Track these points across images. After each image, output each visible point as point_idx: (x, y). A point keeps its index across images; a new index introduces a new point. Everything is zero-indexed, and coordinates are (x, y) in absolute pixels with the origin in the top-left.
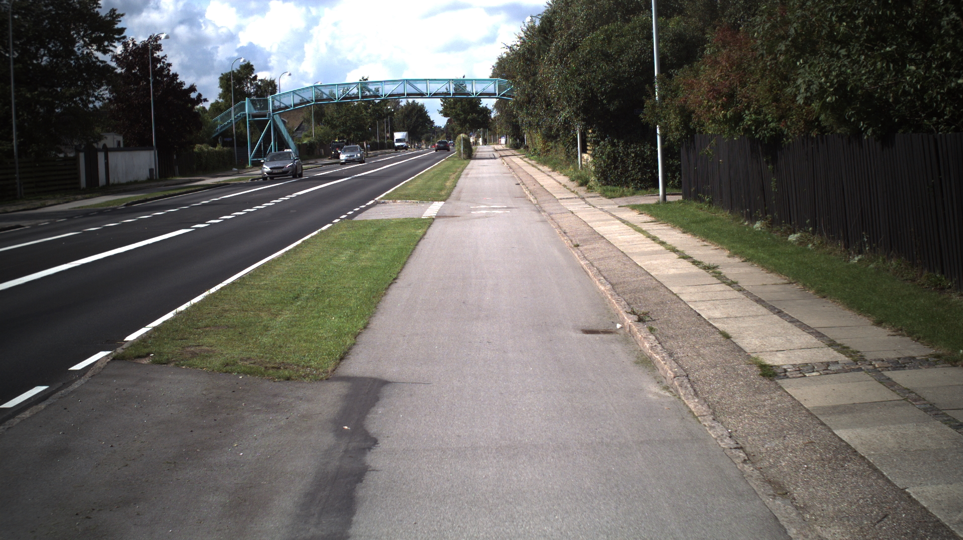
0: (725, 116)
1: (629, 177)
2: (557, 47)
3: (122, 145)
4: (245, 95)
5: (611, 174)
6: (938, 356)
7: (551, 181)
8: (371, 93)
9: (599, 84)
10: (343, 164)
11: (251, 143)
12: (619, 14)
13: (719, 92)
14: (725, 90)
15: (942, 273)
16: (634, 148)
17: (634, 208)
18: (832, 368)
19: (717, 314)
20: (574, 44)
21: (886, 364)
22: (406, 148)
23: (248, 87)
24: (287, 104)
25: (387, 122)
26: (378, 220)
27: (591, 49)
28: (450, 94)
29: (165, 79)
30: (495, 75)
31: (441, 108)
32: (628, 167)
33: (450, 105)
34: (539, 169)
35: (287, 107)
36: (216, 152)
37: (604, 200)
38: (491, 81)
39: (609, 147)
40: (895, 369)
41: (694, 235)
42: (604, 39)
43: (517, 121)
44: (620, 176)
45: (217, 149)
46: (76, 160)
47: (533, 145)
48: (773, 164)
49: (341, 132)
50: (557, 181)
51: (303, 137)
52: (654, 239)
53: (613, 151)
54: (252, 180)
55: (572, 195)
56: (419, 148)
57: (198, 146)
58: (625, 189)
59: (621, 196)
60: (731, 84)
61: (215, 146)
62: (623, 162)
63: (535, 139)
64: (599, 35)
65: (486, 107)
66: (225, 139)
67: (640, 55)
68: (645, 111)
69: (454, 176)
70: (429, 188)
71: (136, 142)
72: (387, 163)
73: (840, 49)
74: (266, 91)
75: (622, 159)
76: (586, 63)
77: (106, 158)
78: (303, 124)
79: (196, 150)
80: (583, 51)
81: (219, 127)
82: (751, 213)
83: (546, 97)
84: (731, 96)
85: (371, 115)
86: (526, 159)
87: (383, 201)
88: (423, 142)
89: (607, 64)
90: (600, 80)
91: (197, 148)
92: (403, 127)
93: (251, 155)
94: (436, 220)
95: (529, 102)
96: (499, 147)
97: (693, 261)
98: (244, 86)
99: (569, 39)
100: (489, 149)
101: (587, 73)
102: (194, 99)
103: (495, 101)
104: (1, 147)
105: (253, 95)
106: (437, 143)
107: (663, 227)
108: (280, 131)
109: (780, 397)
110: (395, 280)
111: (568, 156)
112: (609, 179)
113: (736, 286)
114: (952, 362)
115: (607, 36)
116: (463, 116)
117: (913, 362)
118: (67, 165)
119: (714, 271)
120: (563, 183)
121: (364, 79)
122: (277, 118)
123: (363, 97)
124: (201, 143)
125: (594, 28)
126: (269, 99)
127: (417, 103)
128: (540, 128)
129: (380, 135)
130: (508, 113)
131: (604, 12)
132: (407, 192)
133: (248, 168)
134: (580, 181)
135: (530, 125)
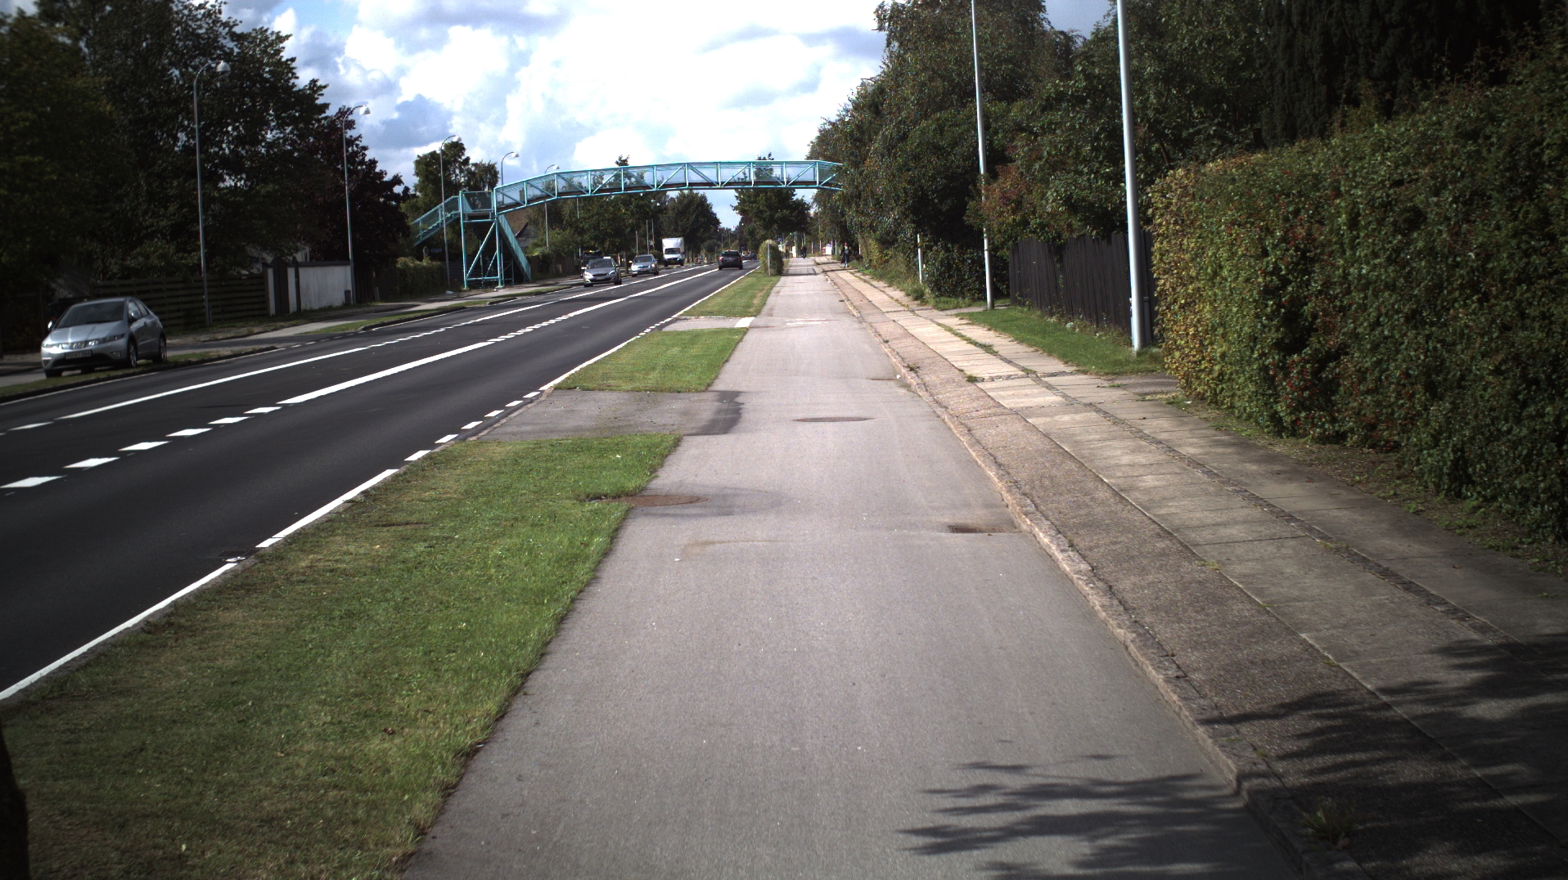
0: (1014, 220)
1: (965, 286)
2: (884, 137)
3: (310, 260)
4: (454, 188)
5: (945, 283)
6: (1079, 371)
7: (884, 297)
8: (634, 181)
9: (929, 180)
10: (588, 286)
11: (467, 256)
13: (1008, 199)
14: (1015, 197)
16: (971, 253)
17: (957, 315)
18: (1012, 377)
19: (967, 364)
20: (904, 133)
21: (1045, 375)
22: (681, 262)
23: (458, 176)
24: (517, 199)
25: (650, 224)
26: (689, 331)
27: (921, 141)
28: (750, 183)
29: (360, 168)
30: (814, 154)
31: (736, 203)
32: (965, 275)
33: (749, 197)
34: (872, 285)
35: (517, 204)
36: (424, 268)
37: (936, 312)
38: (810, 163)
39: (943, 252)
40: (1048, 376)
42: (936, 129)
43: (845, 221)
44: (955, 286)
45: (425, 263)
46: (262, 277)
47: (868, 255)
48: (1060, 263)
49: (591, 239)
50: (890, 296)
51: (530, 247)
52: (962, 337)
53: (947, 258)
55: (902, 308)
56: (700, 264)
57: (401, 260)
58: (960, 299)
61: (420, 259)
62: (958, 269)
63: (870, 246)
64: (931, 125)
65: (802, 200)
66: (434, 249)
69: (761, 294)
70: (733, 306)
71: (328, 255)
74: (482, 179)
75: (957, 266)
76: (915, 157)
77: (297, 274)
79: (399, 265)
80: (912, 144)
81: (421, 233)
82: (1053, 310)
83: (874, 194)
84: (1019, 204)
85: (632, 214)
86: (858, 274)
87: (684, 317)
88: (703, 253)
89: (938, 158)
90: (931, 177)
92: (676, 230)
93: (467, 272)
94: (749, 330)
95: (858, 197)
96: (823, 259)
97: (976, 344)
98: (450, 174)
99: (899, 127)
100: (806, 263)
101: (916, 168)
102: (399, 194)
103: (815, 191)
104: (183, 261)
105: (465, 186)
106: (723, 255)
107: (975, 327)
108: (507, 239)
109: (971, 388)
110: (727, 361)
111: (909, 268)
112: (943, 289)
113: (995, 353)
114: (1085, 372)
115: (939, 125)
116: (768, 213)
117: (1063, 373)
118: (252, 284)
119: (988, 348)
120: (896, 298)
121: (623, 163)
122: (503, 220)
123: (626, 189)
124: (405, 255)
125: (926, 114)
126: (490, 193)
127: (697, 194)
128: (874, 231)
129: (640, 242)
130: (833, 209)
131: (938, 95)
132: (709, 309)
133: (465, 291)
134: (915, 294)
135: (862, 227)
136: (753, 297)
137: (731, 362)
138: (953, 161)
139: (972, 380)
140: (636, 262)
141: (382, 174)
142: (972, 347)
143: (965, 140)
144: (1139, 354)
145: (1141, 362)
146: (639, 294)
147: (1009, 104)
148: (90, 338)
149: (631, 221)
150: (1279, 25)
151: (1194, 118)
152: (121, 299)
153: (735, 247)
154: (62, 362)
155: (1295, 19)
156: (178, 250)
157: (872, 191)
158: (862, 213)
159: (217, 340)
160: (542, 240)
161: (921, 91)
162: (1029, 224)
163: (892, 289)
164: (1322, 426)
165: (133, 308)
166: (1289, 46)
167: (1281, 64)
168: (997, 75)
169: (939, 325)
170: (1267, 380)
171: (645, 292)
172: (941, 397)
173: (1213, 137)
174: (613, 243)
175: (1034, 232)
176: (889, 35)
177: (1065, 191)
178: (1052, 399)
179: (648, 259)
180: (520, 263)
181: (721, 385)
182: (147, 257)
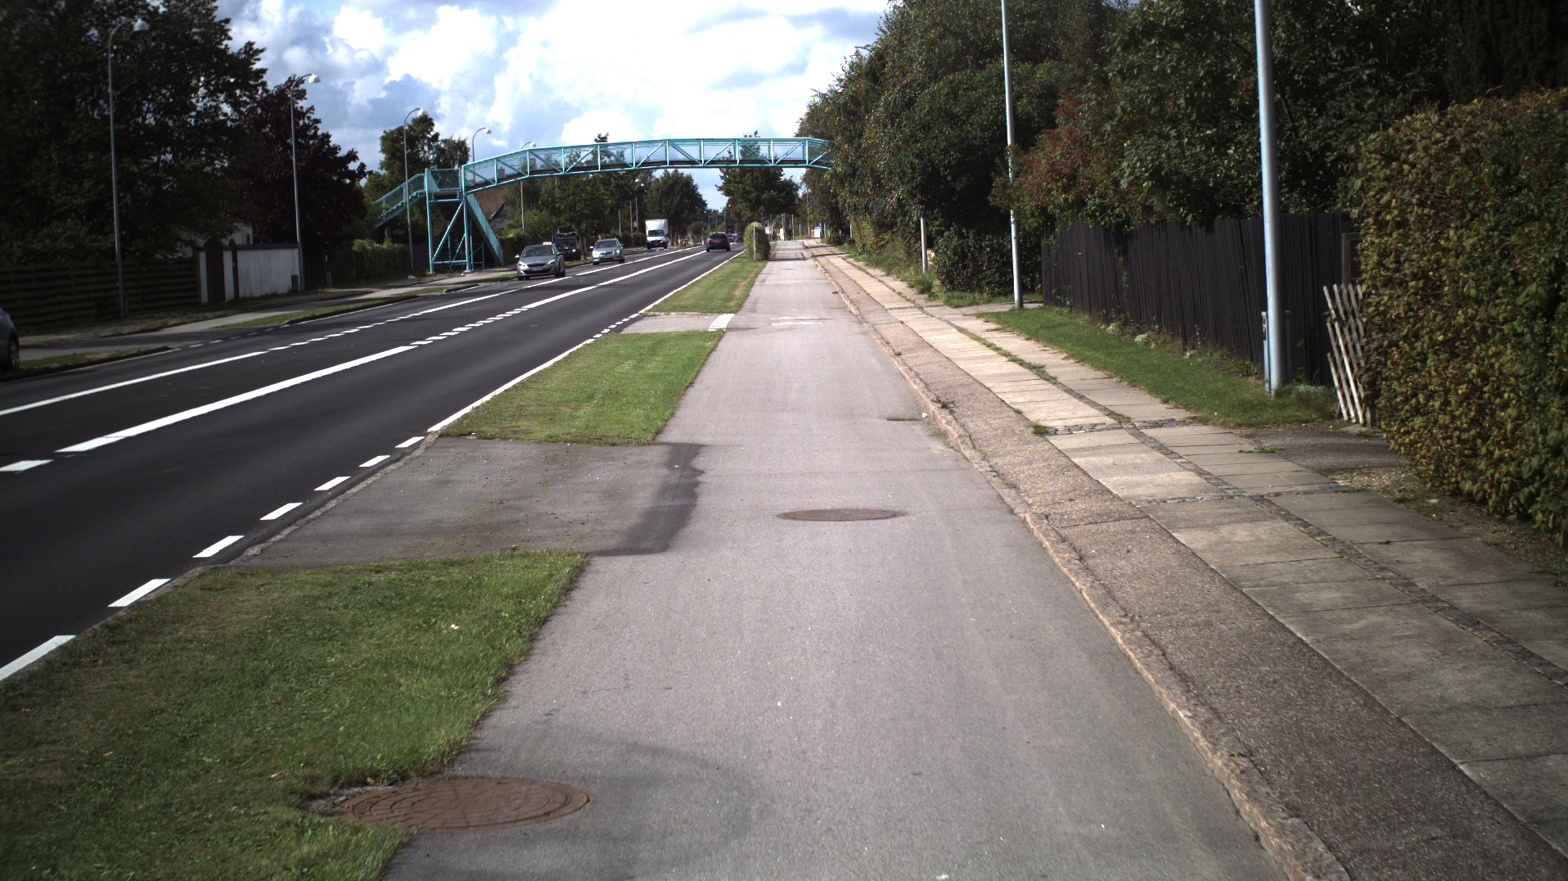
0: (1066, 200)
1: (983, 279)
2: (887, 103)
3: (251, 242)
4: (419, 165)
5: (958, 275)
6: (1194, 418)
7: (882, 288)
8: (613, 158)
9: (941, 154)
11: (433, 238)
12: (969, 58)
13: (1059, 173)
14: (1066, 171)
15: (1252, 360)
17: (979, 316)
18: (1098, 427)
19: (1021, 400)
20: (910, 99)
21: (1146, 424)
22: (664, 245)
23: (425, 152)
24: (488, 177)
25: (633, 205)
26: (653, 334)
27: (931, 108)
28: (735, 162)
29: (311, 142)
30: (803, 132)
31: (721, 183)
32: (982, 265)
33: (735, 177)
34: (867, 273)
35: (487, 183)
36: (384, 250)
37: (948, 309)
38: (800, 141)
39: (956, 239)
40: (1151, 427)
41: (1038, 341)
42: (948, 94)
43: (837, 203)
44: (970, 279)
45: (385, 246)
46: (194, 262)
47: (861, 238)
48: (1124, 256)
49: (567, 220)
50: (890, 288)
51: (506, 228)
53: (961, 245)
54: (448, 291)
55: (908, 304)
56: (685, 246)
57: (358, 242)
58: (977, 295)
59: (970, 305)
60: (1073, 163)
61: (381, 241)
62: (974, 259)
63: (863, 229)
64: (942, 88)
65: (790, 180)
66: (395, 232)
67: (997, 116)
68: (993, 191)
69: (745, 283)
70: (712, 298)
71: (273, 236)
72: (643, 267)
73: (1171, 129)
74: (452, 157)
75: (973, 255)
76: (924, 127)
77: (235, 259)
78: (505, 208)
79: (355, 248)
80: (920, 111)
81: (384, 213)
82: (1107, 314)
83: (873, 171)
84: (1073, 178)
85: (612, 194)
86: (851, 260)
87: (652, 313)
88: (689, 235)
89: (951, 127)
90: (944, 150)
91: (358, 244)
92: (660, 211)
93: (433, 255)
94: (727, 334)
95: (853, 175)
96: (812, 243)
97: (1021, 363)
98: (418, 151)
99: (904, 92)
100: (795, 246)
101: (925, 139)
102: (354, 171)
103: (804, 171)
104: (96, 244)
105: (434, 164)
106: (711, 237)
107: (1008, 335)
108: (477, 222)
109: (1041, 445)
110: (691, 384)
111: (909, 254)
112: (956, 282)
113: (1052, 380)
114: (1204, 421)
115: (952, 89)
116: (754, 195)
117: (1171, 422)
118: (179, 270)
119: (1039, 370)
120: (898, 290)
121: (602, 139)
122: (471, 199)
123: (604, 168)
124: (362, 238)
125: (936, 76)
126: (459, 171)
127: (682, 174)
128: (870, 213)
129: (624, 224)
130: (825, 191)
131: (950, 55)
132: (682, 303)
133: (430, 276)
134: (921, 287)
135: (856, 208)
136: (735, 287)
137: (696, 386)
138: (969, 132)
139: (1041, 431)
140: (598, 247)
141: (336, 149)
142: (1014, 367)
143: (984, 106)
144: (1279, 394)
145: (1283, 407)
149: (611, 202)
151: (1331, 59)
153: (722, 229)
156: (91, 232)
157: (872, 169)
158: (857, 193)
159: (121, 335)
160: (517, 222)
161: (931, 51)
162: (1085, 204)
163: (890, 278)
168: (1019, 32)
169: (961, 330)
172: (997, 460)
177: (1153, 160)
179: (613, 244)
180: (491, 246)
181: (675, 434)
182: (55, 239)
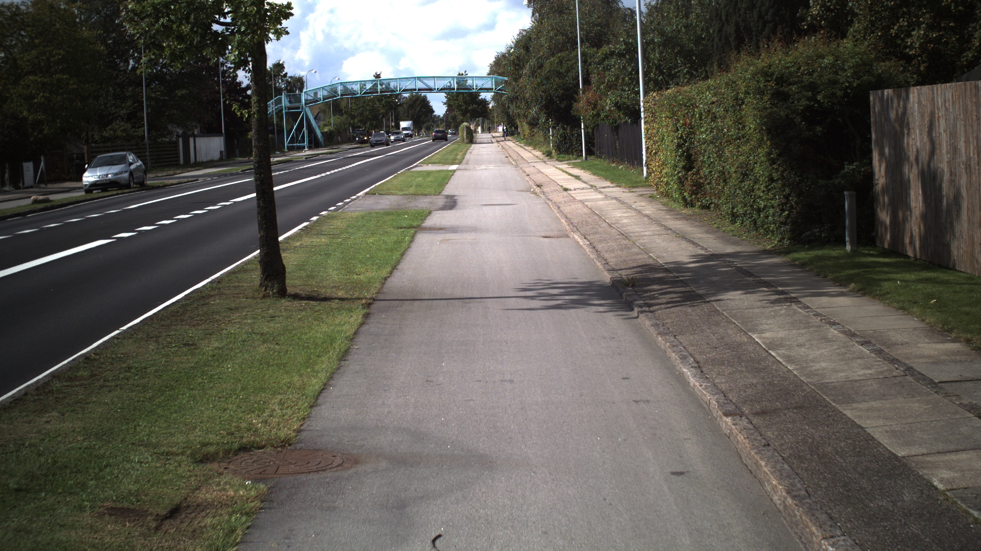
2: (531, 66)
4: (279, 91)
5: (562, 147)
7: (530, 155)
8: (384, 87)
9: (554, 91)
11: (287, 131)
12: (568, 46)
13: (591, 102)
17: (567, 164)
18: (585, 189)
19: (566, 184)
21: (601, 188)
22: (411, 136)
23: (280, 84)
24: (317, 97)
25: (392, 113)
26: (424, 171)
27: (550, 69)
28: (453, 89)
29: (227, 80)
30: (492, 72)
31: (445, 100)
32: (573, 142)
33: (453, 97)
35: (317, 101)
37: (557, 162)
38: (489, 77)
39: (562, 130)
42: (558, 62)
43: (510, 112)
44: (568, 148)
46: (177, 143)
47: (523, 132)
49: (359, 121)
51: (323, 125)
52: (567, 173)
53: (564, 133)
56: (422, 137)
58: (571, 156)
59: (568, 160)
62: (570, 139)
63: (524, 128)
64: (555, 60)
65: (485, 99)
68: (575, 110)
69: (461, 153)
70: (447, 159)
74: (295, 86)
76: (547, 78)
77: (195, 142)
80: (545, 70)
85: (383, 106)
86: (517, 143)
88: (423, 131)
89: (559, 79)
90: (555, 89)
92: (408, 116)
93: (287, 141)
94: (457, 171)
96: (497, 134)
97: (572, 175)
98: (276, 83)
99: (538, 61)
100: (486, 136)
101: (547, 84)
103: (493, 94)
105: (285, 90)
106: (435, 132)
107: (574, 168)
108: (310, 122)
109: (565, 193)
110: (447, 183)
111: (545, 139)
112: (562, 150)
113: (580, 179)
114: (620, 187)
115: (560, 60)
116: (464, 107)
117: (609, 187)
118: (171, 147)
119: (577, 177)
120: (536, 155)
121: (378, 76)
122: (308, 110)
123: (381, 92)
125: (553, 54)
126: (300, 95)
127: (422, 95)
128: (526, 118)
129: (386, 124)
130: (503, 105)
131: (560, 44)
132: (432, 161)
133: (286, 152)
134: (547, 154)
135: (519, 115)
136: (457, 155)
139: (566, 190)
141: (240, 83)
142: (570, 177)
144: (645, 179)
145: (643, 182)
146: (391, 153)
147: (598, 49)
148: (109, 172)
149: (382, 111)
150: (716, 20)
152: (124, 153)
153: (443, 127)
154: (94, 185)
155: (723, 18)
156: (133, 127)
157: (524, 96)
158: (519, 107)
160: (329, 122)
161: (551, 42)
162: (600, 115)
163: (535, 150)
164: (702, 201)
165: (131, 158)
166: (720, 31)
167: (716, 40)
169: (557, 168)
170: (681, 182)
171: (395, 152)
172: (550, 197)
173: (686, 74)
174: (371, 124)
175: (603, 120)
176: (533, 10)
177: (615, 99)
178: (600, 196)
180: (318, 136)
181: (446, 193)
182: (115, 131)
